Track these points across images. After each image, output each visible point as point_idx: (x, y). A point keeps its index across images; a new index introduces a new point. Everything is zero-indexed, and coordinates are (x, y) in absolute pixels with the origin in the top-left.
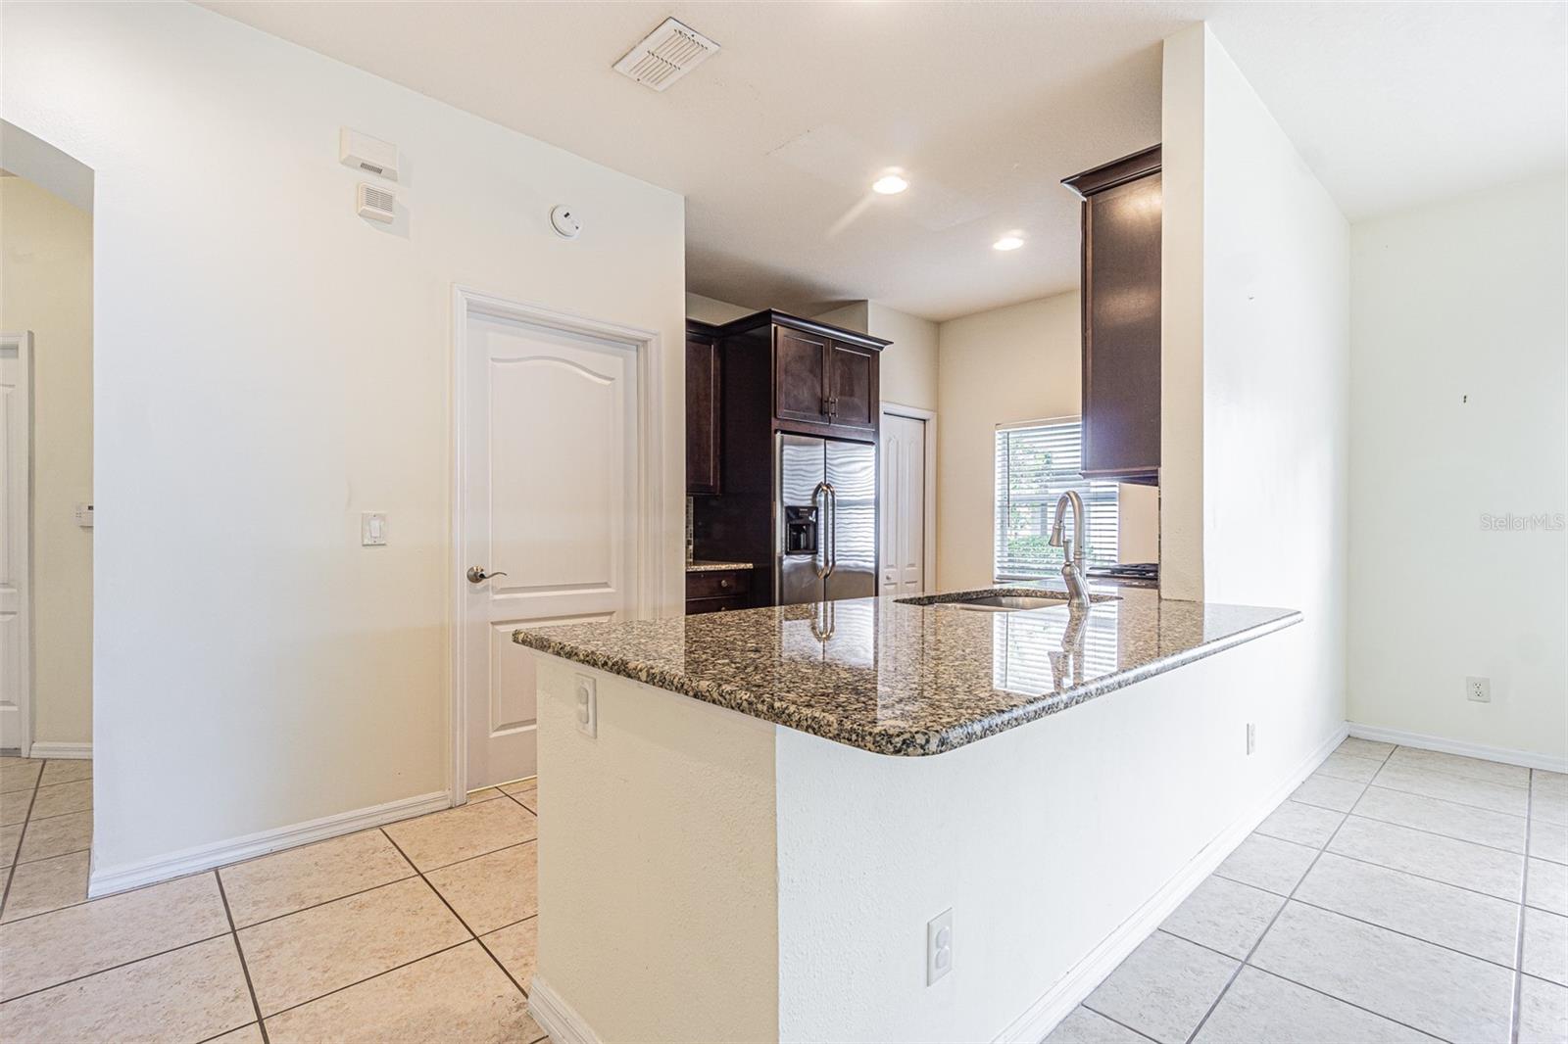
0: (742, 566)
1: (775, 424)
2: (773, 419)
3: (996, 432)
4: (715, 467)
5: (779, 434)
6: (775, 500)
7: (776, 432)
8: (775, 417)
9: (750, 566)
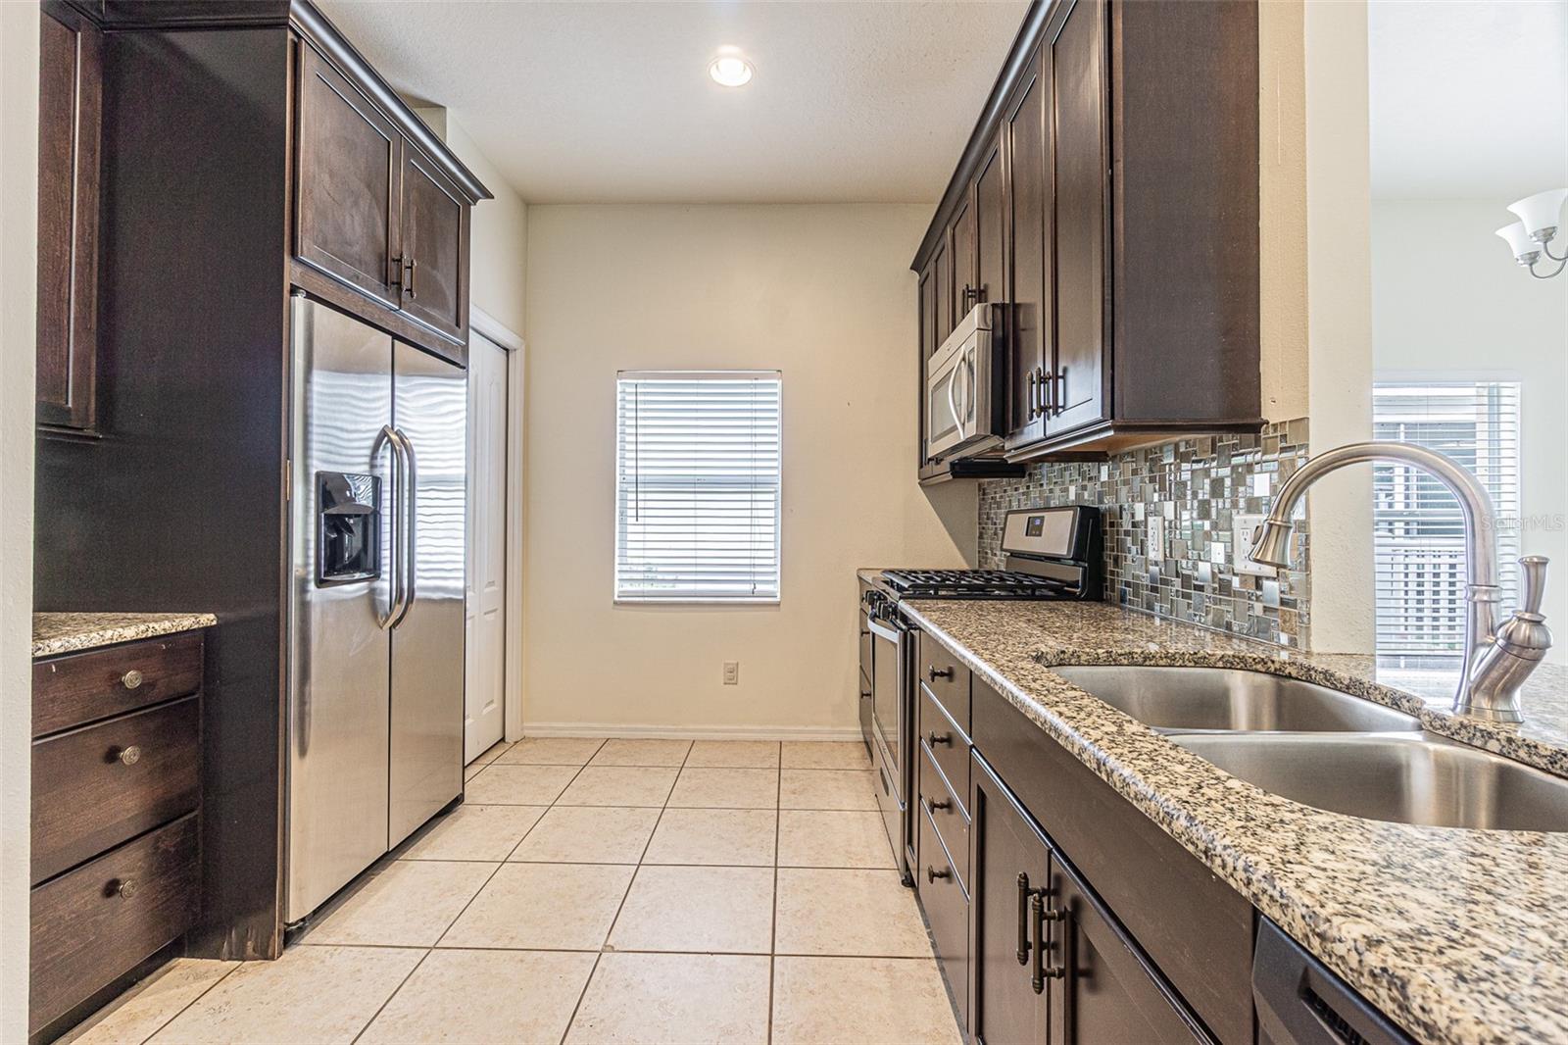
0: (186, 622)
1: (292, 272)
2: (287, 258)
3: (618, 381)
4: (83, 361)
5: (299, 302)
6: (289, 456)
7: (294, 290)
8: (293, 254)
9: (208, 619)
